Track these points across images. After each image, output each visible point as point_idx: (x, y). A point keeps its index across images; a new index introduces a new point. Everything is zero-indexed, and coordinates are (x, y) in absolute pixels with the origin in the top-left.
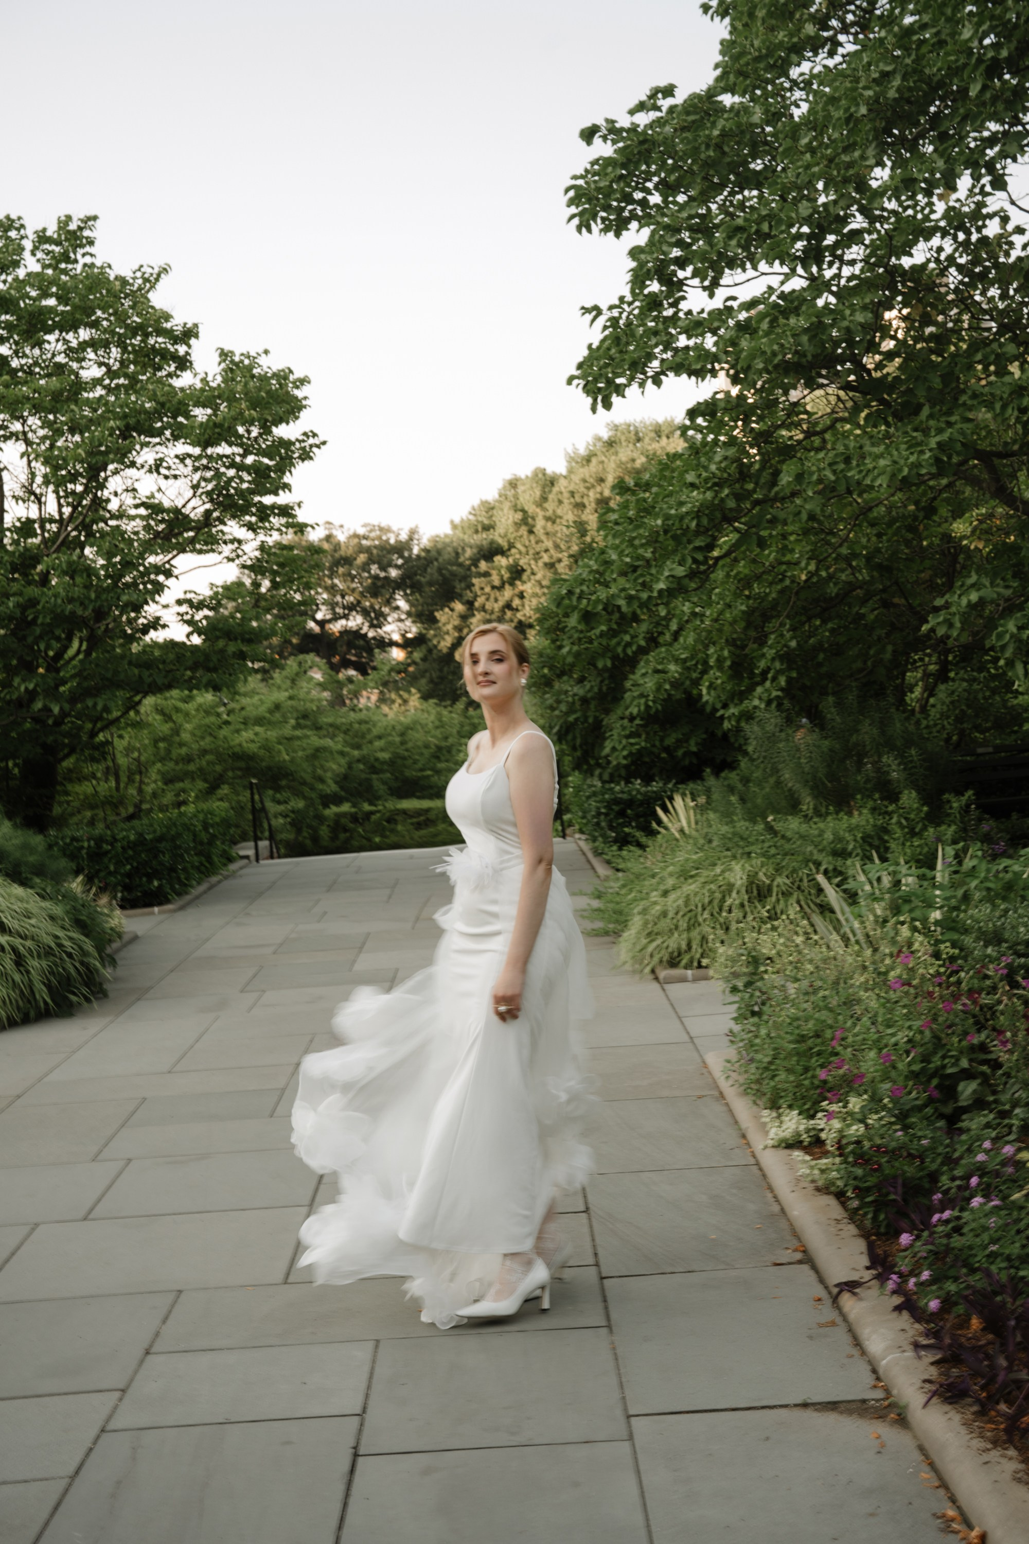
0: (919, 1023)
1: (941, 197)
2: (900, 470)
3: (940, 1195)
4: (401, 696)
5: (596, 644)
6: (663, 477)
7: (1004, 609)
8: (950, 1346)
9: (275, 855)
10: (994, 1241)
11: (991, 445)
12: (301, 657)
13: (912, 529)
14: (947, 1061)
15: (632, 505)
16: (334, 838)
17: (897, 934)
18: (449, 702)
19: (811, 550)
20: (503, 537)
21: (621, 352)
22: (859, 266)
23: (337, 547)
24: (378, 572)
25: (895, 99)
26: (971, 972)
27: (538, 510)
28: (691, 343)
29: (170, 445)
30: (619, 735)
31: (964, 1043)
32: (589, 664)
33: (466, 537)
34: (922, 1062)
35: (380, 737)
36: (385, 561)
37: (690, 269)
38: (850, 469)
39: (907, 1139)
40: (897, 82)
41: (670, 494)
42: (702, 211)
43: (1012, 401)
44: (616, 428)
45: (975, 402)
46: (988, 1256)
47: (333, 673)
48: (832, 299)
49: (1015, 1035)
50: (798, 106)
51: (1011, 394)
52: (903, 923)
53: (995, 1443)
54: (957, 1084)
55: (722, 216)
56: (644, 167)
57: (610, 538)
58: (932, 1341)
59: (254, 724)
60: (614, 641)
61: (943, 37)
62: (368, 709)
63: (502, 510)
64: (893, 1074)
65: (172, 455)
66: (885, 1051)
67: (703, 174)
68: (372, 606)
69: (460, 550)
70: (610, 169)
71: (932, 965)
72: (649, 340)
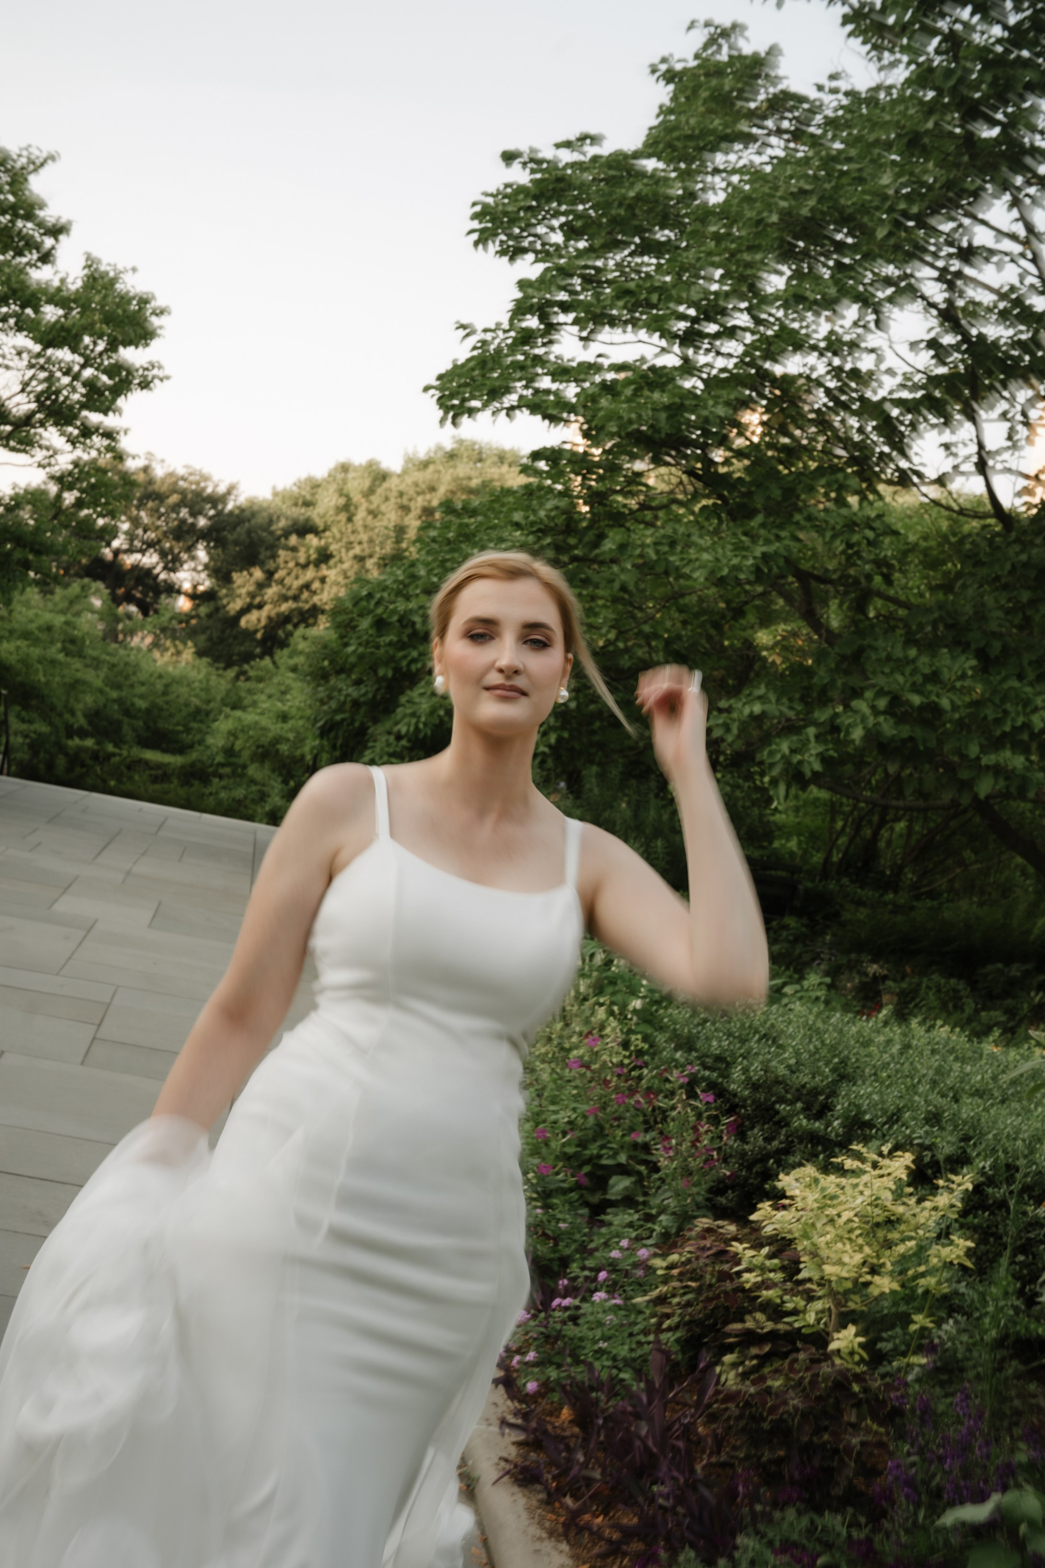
0: (585, 1107)
1: (828, 319)
2: (721, 569)
3: (566, 1282)
4: (175, 646)
5: (382, 651)
6: (491, 509)
7: (783, 728)
8: (535, 1431)
9: (5, 771)
10: (605, 1338)
11: (813, 567)
12: (86, 580)
13: (717, 626)
14: (604, 1151)
15: (454, 528)
16: (70, 770)
17: (593, 1014)
18: (222, 665)
19: (615, 620)
20: (322, 517)
21: (483, 376)
22: (735, 360)
23: (151, 482)
24: (187, 516)
25: (806, 218)
26: (655, 1072)
27: (363, 500)
28: (554, 386)
29: (11, 334)
30: (382, 749)
31: (627, 1139)
32: (370, 668)
33: (284, 506)
34: (577, 1146)
35: (143, 684)
36: (197, 508)
37: (571, 317)
38: (673, 554)
39: (545, 1219)
40: (812, 202)
41: (494, 527)
42: (599, 263)
43: (843, 533)
44: (461, 442)
45: (808, 524)
46: (596, 1352)
47: (114, 606)
48: (700, 385)
49: (679, 1144)
50: (716, 194)
51: (844, 526)
52: (601, 1005)
53: (551, 1533)
54: (610, 1177)
55: (617, 274)
56: (555, 205)
57: (423, 552)
58: (519, 1421)
59: (19, 638)
60: (400, 654)
61: (865, 175)
62: (139, 650)
63: (327, 490)
64: (544, 1150)
65: (10, 345)
66: (541, 1126)
67: (609, 229)
68: (171, 549)
69: (275, 518)
70: (521, 196)
71: (617, 1053)
72: (514, 372)
